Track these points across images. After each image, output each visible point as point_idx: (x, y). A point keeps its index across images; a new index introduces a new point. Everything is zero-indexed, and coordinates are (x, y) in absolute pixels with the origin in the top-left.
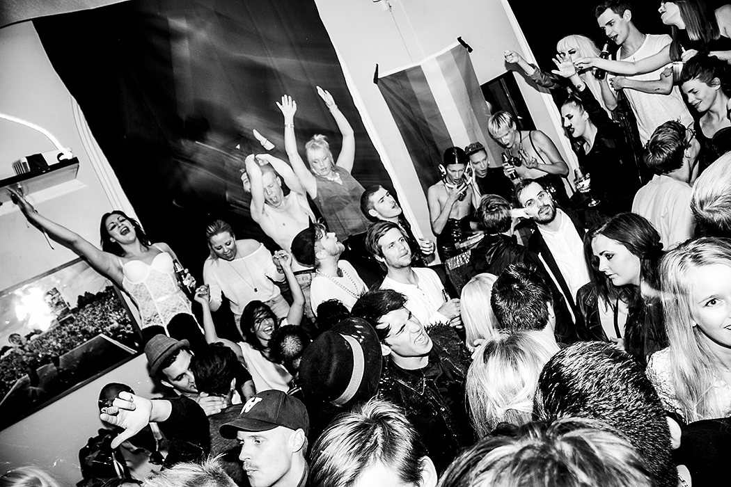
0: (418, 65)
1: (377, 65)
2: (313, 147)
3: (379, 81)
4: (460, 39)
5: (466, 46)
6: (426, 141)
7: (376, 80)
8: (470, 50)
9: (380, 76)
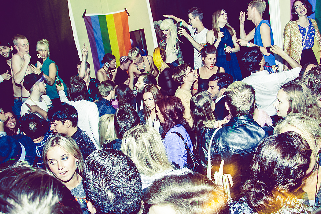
0: (105, 15)
1: (86, 10)
2: (41, 43)
3: (85, 17)
4: (125, 9)
5: (128, 13)
6: (100, 49)
7: (84, 16)
8: (129, 15)
9: (86, 15)
